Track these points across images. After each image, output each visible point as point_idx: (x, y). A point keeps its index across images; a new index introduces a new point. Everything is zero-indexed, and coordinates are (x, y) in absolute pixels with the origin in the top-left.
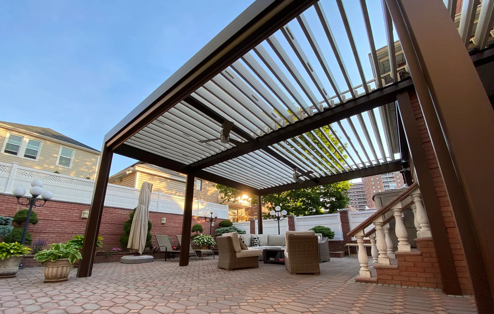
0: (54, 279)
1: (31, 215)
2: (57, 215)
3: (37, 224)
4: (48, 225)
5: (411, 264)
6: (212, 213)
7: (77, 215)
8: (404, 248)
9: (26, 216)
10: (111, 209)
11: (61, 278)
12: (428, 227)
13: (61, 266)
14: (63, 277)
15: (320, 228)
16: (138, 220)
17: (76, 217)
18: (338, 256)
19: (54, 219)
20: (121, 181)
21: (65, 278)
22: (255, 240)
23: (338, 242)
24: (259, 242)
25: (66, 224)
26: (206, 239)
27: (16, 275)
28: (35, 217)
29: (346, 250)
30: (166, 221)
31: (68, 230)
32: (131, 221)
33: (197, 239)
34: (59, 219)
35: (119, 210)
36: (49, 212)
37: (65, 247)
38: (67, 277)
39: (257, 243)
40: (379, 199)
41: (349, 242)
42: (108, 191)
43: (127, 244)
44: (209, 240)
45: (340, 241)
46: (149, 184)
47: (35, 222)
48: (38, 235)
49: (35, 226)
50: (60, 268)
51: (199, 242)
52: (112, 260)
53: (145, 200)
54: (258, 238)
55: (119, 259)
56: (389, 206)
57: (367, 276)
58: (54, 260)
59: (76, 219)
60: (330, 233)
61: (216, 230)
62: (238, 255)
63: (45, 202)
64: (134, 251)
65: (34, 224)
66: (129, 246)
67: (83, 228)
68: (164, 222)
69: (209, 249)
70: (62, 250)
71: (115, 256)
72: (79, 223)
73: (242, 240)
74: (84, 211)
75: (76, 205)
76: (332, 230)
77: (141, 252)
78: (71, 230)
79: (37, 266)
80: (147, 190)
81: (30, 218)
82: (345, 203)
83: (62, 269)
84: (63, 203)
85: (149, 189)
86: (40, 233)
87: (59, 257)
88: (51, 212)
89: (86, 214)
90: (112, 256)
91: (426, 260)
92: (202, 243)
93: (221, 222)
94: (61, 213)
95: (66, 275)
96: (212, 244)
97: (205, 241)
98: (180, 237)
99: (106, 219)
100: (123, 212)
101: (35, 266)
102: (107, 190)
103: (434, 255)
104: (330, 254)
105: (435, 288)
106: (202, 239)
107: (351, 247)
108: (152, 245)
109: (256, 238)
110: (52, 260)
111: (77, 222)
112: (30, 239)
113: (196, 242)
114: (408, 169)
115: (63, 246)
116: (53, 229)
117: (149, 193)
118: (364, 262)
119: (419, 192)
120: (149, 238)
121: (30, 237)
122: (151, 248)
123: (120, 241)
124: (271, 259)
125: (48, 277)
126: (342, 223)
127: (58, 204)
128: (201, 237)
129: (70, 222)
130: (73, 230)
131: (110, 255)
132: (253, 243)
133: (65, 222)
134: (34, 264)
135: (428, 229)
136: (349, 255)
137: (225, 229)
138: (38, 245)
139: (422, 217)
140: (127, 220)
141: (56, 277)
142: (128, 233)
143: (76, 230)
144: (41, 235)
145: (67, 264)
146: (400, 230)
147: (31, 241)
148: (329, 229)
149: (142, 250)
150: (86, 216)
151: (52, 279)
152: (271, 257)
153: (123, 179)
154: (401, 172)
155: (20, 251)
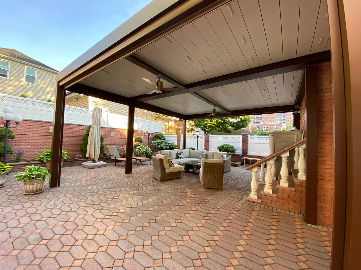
0: (32, 193)
1: (8, 133)
2: (29, 131)
3: (15, 138)
4: (23, 138)
5: (287, 196)
6: (149, 130)
7: (45, 130)
8: (284, 183)
9: (4, 134)
10: (71, 125)
11: (37, 191)
12: (305, 172)
13: (35, 183)
14: (38, 190)
15: (227, 146)
16: (93, 137)
17: (44, 132)
18: (236, 166)
19: (27, 134)
20: (77, 100)
21: (41, 190)
22: (180, 154)
23: (238, 156)
24: (182, 156)
25: (37, 137)
26: (145, 149)
27: (4, 185)
28: (12, 134)
29: (243, 161)
30: (115, 134)
31: (40, 142)
32: (88, 135)
33: (138, 148)
34: (31, 134)
35: (78, 126)
36: (22, 129)
37: (37, 169)
38: (42, 190)
39: (181, 157)
40: (273, 137)
41: (245, 156)
42: (66, 112)
43: (86, 152)
44: (147, 150)
45: (240, 155)
46: (99, 109)
47: (12, 138)
48: (17, 146)
49: (13, 140)
50: (35, 185)
51: (140, 151)
52: (76, 164)
53: (97, 121)
54: (182, 153)
55: (81, 164)
56: (280, 154)
57: (255, 198)
58: (29, 180)
59: (44, 133)
60: (233, 150)
61: (152, 142)
62: (167, 171)
63: (17, 124)
64: (91, 159)
65: (12, 139)
66: (87, 156)
67: (50, 140)
68: (113, 135)
69: (147, 157)
70: (34, 173)
71: (78, 161)
72: (48, 136)
73: (170, 160)
74: (50, 128)
75: (42, 123)
76: (235, 148)
77: (96, 160)
78: (42, 142)
79: (20, 171)
80: (98, 113)
81: (8, 135)
82: (247, 123)
83: (37, 186)
84: (32, 122)
85: (100, 113)
86: (19, 145)
87: (33, 178)
88: (24, 129)
89: (51, 130)
90: (76, 162)
91: (297, 195)
92: (142, 152)
93: (155, 135)
94: (32, 130)
95: (41, 189)
96: (149, 153)
97: (144, 150)
98: (125, 147)
99: (68, 133)
100: (81, 127)
101: (18, 171)
102: (65, 110)
103: (304, 192)
104: (231, 164)
105: (299, 214)
106: (142, 149)
107: (246, 160)
108: (105, 153)
109: (180, 153)
110: (28, 180)
111: (46, 136)
112: (11, 150)
113: (137, 151)
114: (299, 112)
115: (35, 168)
116: (28, 142)
117: (99, 116)
118: (255, 189)
119: (305, 147)
120: (102, 148)
121: (10, 149)
122: (105, 155)
123: (81, 149)
124: (190, 170)
125: (27, 191)
126: (243, 143)
127: (28, 123)
128: (141, 147)
129: (40, 136)
130: (44, 142)
131: (73, 161)
132: (179, 156)
133: (36, 136)
134: (17, 170)
135: (304, 174)
136: (244, 165)
137: (158, 142)
138: (18, 155)
139: (302, 166)
140: (84, 135)
141: (33, 191)
142: (86, 144)
143: (46, 142)
144: (19, 146)
145: (40, 182)
146: (284, 171)
147: (12, 152)
148: (233, 147)
149: (97, 158)
150: (52, 131)
151: (30, 192)
152: (190, 169)
153: (78, 99)
154: (293, 114)
155: (3, 170)
